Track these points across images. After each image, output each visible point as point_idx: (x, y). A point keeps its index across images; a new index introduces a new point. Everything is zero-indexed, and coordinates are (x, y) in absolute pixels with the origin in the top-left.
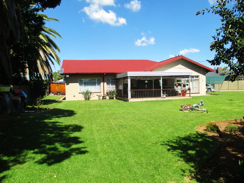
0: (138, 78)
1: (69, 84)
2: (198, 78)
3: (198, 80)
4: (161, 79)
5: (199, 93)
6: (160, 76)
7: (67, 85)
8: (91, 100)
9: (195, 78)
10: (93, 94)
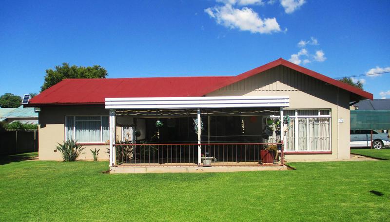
0: (135, 113)
1: (45, 126)
2: (329, 116)
3: (328, 120)
4: (199, 116)
5: (331, 153)
6: (196, 109)
7: (41, 128)
8: (78, 161)
9: (319, 115)
10: (83, 147)
